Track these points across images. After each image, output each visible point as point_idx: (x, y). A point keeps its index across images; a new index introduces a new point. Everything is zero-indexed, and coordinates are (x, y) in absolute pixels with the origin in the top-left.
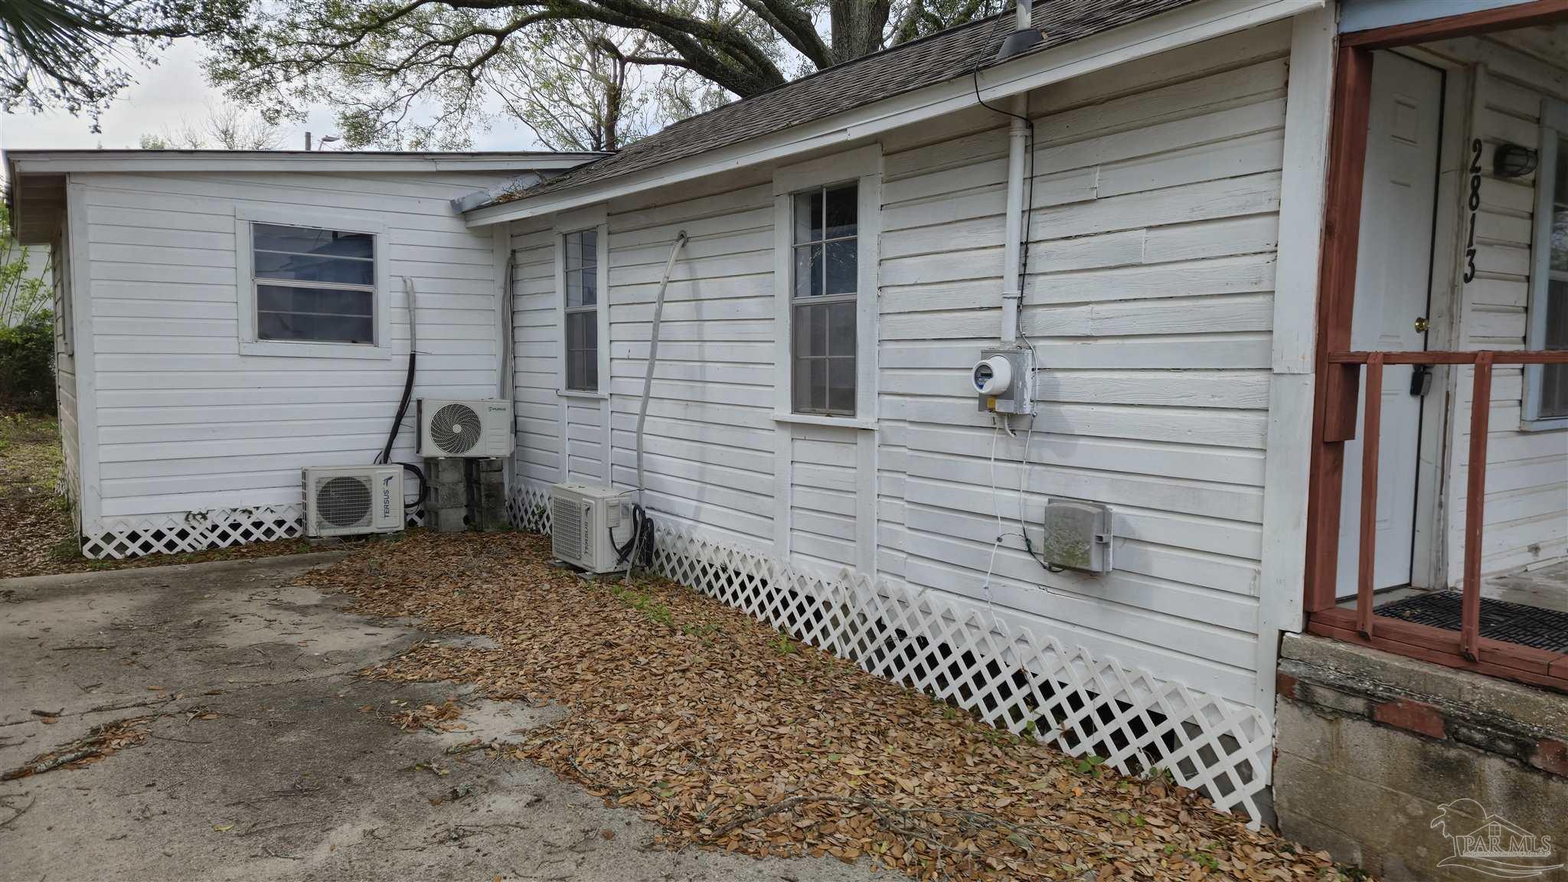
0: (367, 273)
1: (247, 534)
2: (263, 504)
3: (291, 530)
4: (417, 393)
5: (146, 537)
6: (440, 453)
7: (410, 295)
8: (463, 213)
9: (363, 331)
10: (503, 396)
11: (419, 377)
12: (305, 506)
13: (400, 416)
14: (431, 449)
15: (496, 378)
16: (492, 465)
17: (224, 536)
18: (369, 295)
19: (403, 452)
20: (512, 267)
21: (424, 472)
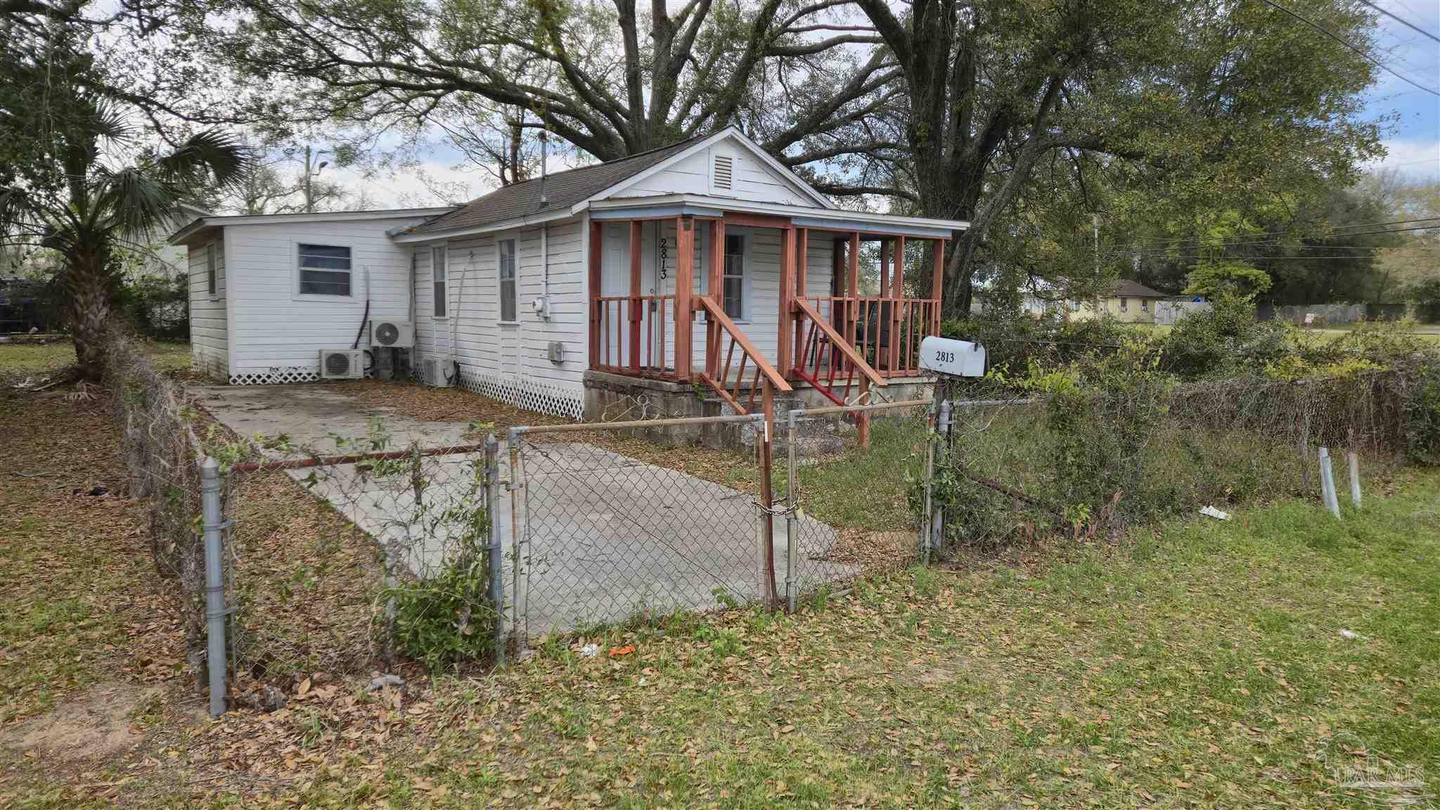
0: (347, 264)
1: (295, 378)
2: (302, 366)
3: (314, 378)
4: (370, 318)
5: (254, 377)
6: (380, 345)
7: (367, 273)
8: (391, 236)
9: (346, 291)
10: (410, 320)
11: (371, 311)
12: (320, 366)
13: (362, 329)
14: (376, 343)
15: (407, 311)
16: (404, 351)
17: (286, 379)
18: (348, 274)
19: (363, 346)
20: (414, 260)
21: (373, 354)
